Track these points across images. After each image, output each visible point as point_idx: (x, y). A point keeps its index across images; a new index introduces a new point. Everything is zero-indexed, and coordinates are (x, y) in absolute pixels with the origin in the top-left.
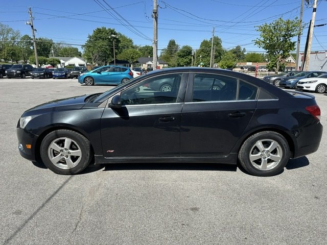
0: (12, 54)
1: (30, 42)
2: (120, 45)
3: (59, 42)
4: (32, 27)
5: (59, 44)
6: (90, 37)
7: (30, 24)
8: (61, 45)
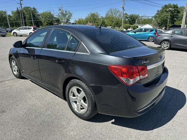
0: (117, 23)
1: (127, 17)
2: (179, 15)
3: (142, 16)
4: (123, 8)
5: (142, 17)
6: (158, 11)
7: (122, 7)
8: (143, 18)
